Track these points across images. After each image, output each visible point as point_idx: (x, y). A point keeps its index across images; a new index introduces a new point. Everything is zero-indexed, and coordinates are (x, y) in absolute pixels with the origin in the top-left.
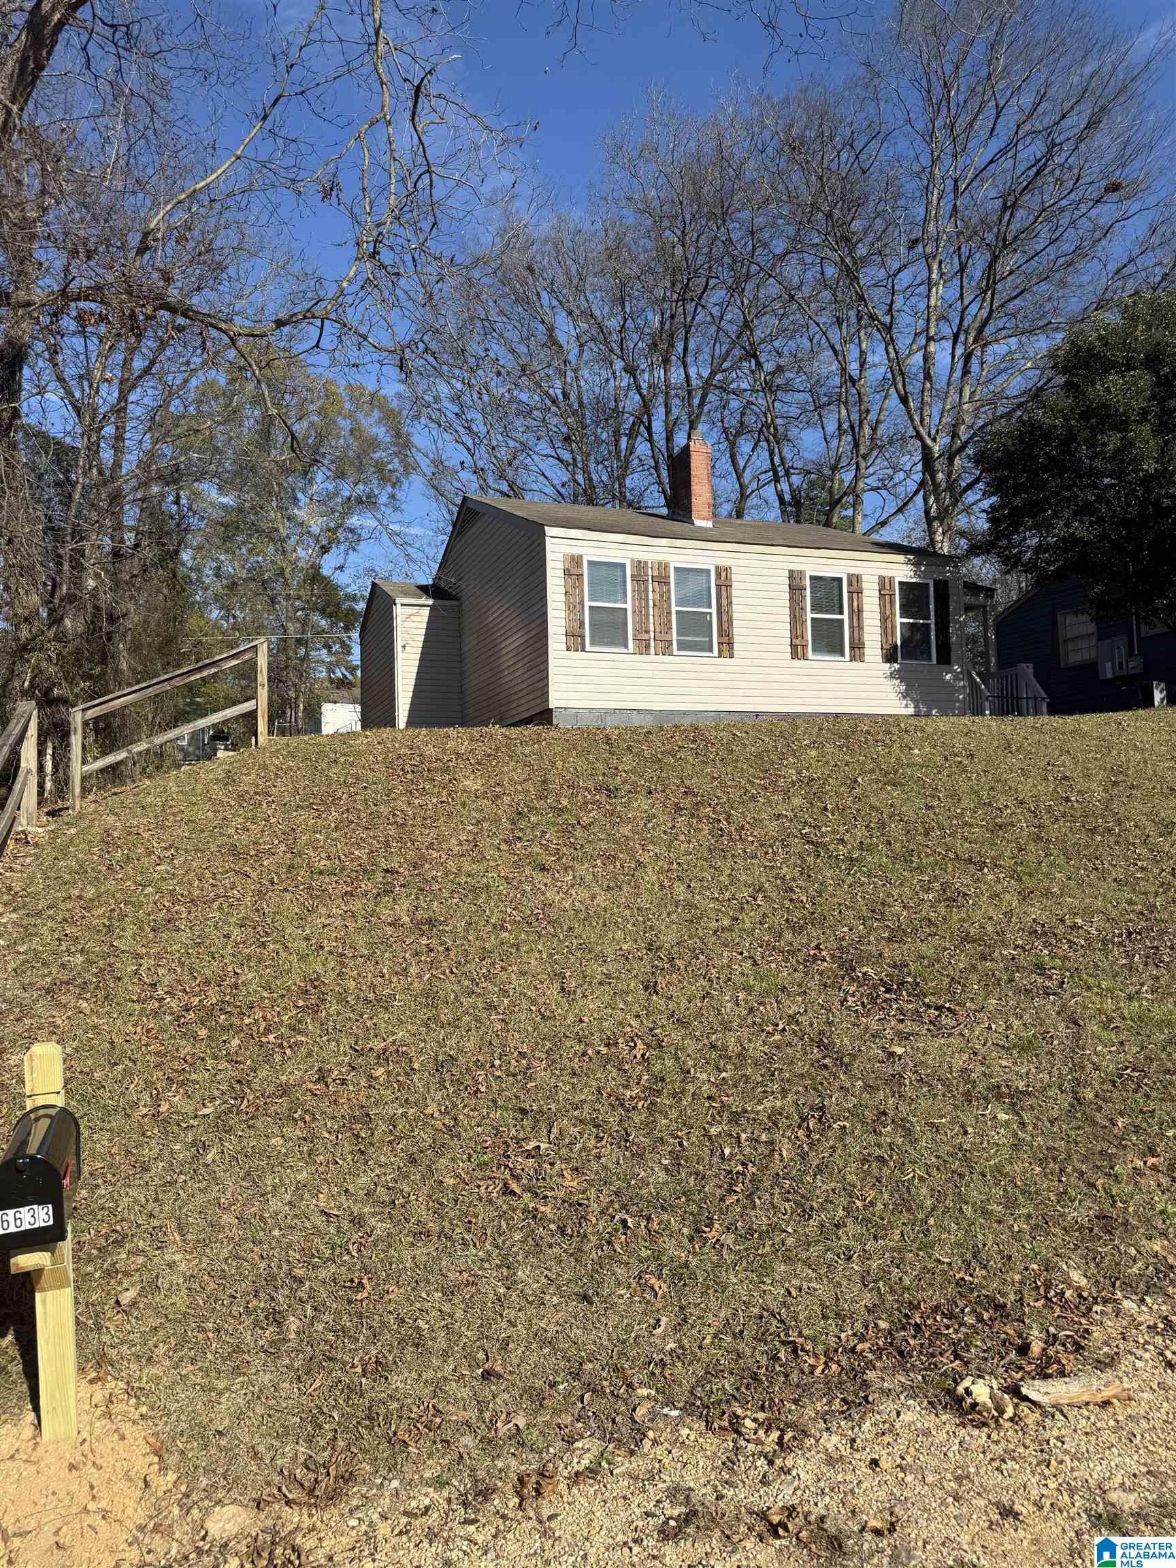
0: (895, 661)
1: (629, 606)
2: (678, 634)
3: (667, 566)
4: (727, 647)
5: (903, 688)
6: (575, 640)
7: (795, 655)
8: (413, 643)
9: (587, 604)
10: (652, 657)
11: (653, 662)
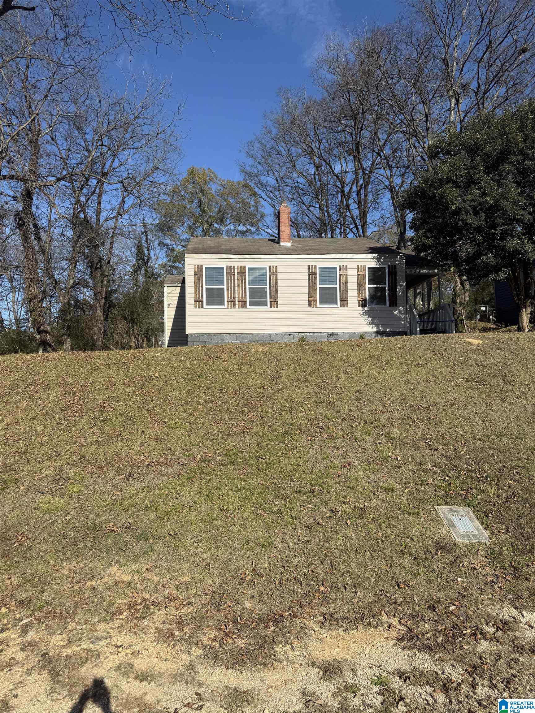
0: (366, 306)
1: (225, 287)
2: (250, 298)
3: (245, 267)
4: (275, 303)
5: (370, 319)
6: (199, 303)
7: (310, 306)
8: (172, 303)
9: (205, 287)
10: (237, 309)
11: (237, 311)
